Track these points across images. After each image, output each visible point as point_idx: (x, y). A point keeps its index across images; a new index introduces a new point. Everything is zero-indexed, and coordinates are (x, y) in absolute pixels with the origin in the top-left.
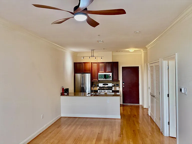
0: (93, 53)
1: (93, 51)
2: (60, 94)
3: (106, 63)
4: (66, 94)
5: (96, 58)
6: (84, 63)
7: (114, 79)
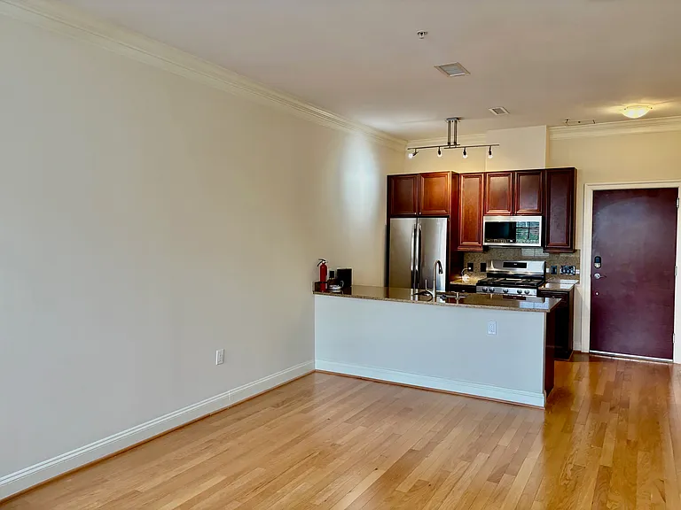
0: (452, 133)
1: (453, 124)
2: (312, 288)
3: (521, 173)
4: (337, 288)
5: (465, 153)
6: (426, 175)
7: (552, 241)
